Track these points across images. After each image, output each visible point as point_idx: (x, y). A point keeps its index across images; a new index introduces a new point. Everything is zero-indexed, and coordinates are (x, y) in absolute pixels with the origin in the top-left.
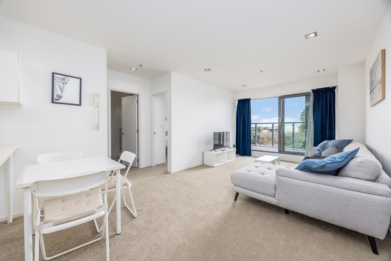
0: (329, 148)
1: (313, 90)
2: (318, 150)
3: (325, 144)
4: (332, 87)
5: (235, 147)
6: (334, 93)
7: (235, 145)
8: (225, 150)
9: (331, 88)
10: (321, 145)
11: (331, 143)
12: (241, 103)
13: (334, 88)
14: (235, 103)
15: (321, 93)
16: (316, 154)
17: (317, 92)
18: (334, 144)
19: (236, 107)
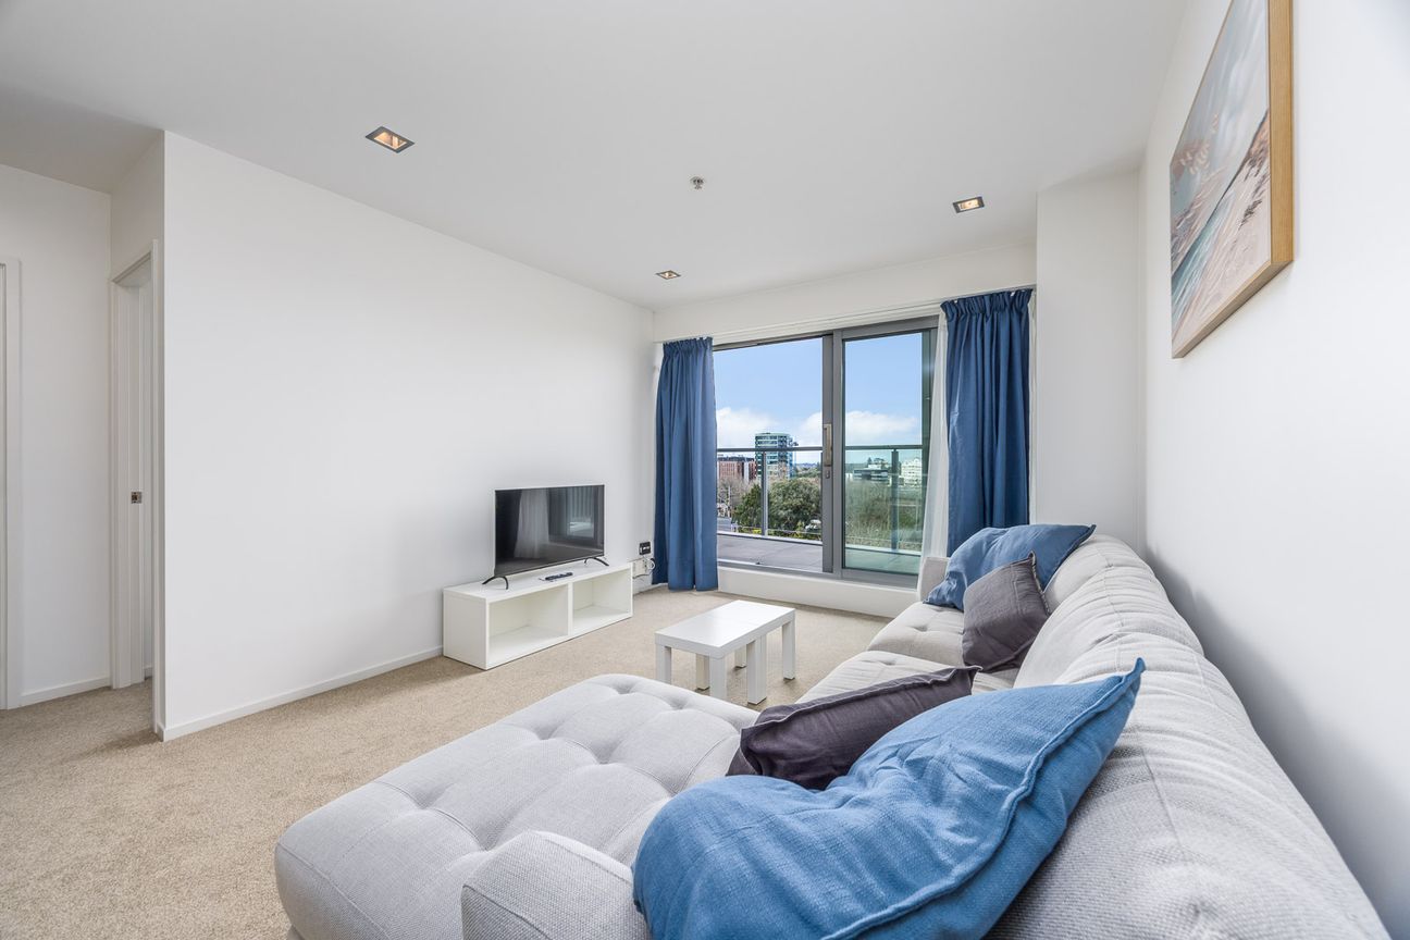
0: (996, 570)
1: (946, 306)
2: (954, 574)
3: (981, 543)
4: (1018, 292)
5: (648, 551)
6: (1024, 318)
7: (648, 544)
8: (570, 574)
9: (1013, 294)
10: (964, 552)
11: (1006, 542)
12: (675, 360)
13: (1025, 295)
14: (651, 359)
15: (974, 318)
16: (945, 592)
17: (959, 311)
18: (1015, 545)
19: (657, 375)
